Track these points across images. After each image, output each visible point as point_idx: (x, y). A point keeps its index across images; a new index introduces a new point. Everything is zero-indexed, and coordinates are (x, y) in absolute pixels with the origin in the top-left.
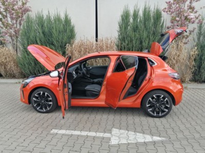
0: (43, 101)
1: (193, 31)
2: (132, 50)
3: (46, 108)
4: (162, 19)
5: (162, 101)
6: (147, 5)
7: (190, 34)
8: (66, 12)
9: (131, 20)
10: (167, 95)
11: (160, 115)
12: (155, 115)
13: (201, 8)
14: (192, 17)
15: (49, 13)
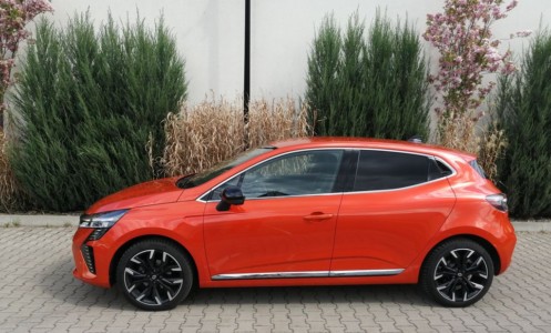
0: (154, 277)
1: (489, 91)
2: (348, 135)
3: (163, 296)
4: (421, 56)
5: (469, 265)
6: (382, 16)
7: (482, 97)
8: (161, 20)
9: (342, 56)
10: (482, 250)
11: (465, 299)
12: (454, 300)
13: (512, 36)
14: (494, 56)
15: (111, 22)
